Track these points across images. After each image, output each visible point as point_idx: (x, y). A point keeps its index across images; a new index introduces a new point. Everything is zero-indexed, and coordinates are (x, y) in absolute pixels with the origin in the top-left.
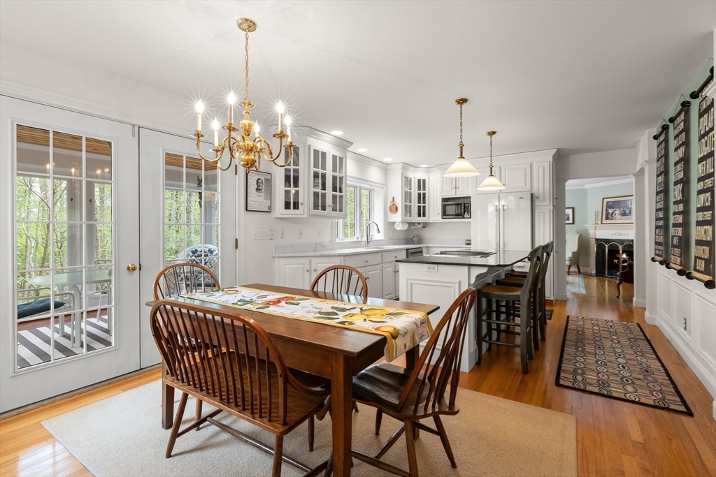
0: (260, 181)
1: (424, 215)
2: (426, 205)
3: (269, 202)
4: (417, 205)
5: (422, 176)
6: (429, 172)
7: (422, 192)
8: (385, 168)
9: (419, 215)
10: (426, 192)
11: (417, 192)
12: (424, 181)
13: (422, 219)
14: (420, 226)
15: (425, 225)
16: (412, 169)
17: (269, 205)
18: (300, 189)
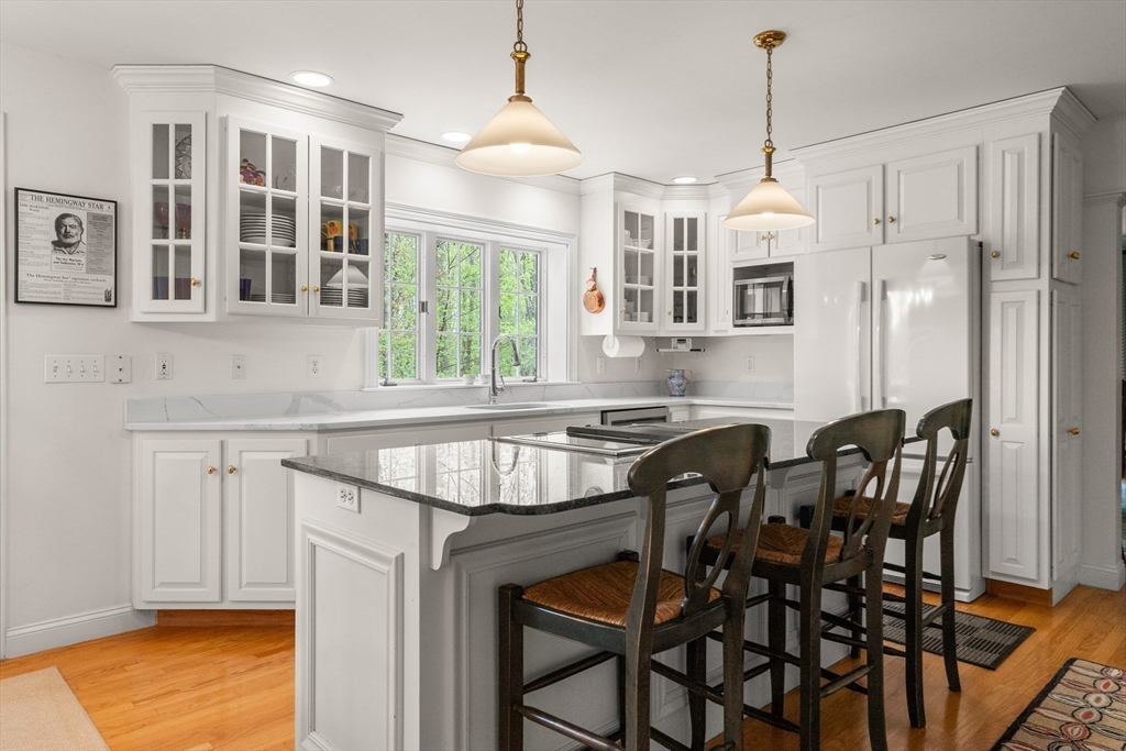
0: (68, 221)
1: (692, 318)
2: (699, 288)
3: (111, 279)
4: (671, 288)
5: (685, 209)
6: (707, 198)
7: (686, 253)
8: (574, 192)
9: (678, 318)
10: (699, 253)
11: (672, 253)
12: (693, 222)
13: (685, 329)
14: (683, 348)
15: (701, 345)
16: (659, 190)
17: (110, 285)
18: (195, 242)
